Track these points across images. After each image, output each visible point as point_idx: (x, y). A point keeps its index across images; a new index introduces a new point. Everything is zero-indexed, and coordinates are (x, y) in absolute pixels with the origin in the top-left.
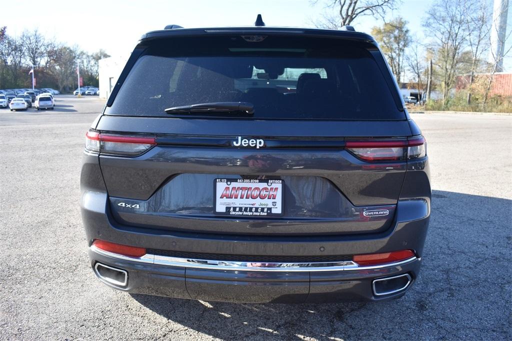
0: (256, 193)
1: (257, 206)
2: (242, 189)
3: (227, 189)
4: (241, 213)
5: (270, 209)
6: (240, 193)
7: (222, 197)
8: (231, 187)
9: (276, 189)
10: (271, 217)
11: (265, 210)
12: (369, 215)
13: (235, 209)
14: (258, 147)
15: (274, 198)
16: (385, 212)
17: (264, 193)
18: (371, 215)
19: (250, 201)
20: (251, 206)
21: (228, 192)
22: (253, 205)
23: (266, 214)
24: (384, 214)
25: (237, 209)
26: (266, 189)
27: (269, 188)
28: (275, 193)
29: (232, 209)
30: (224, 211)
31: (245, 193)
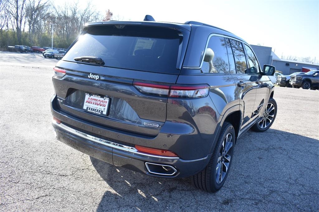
0: (99, 103)
1: (98, 109)
2: (95, 100)
3: (89, 98)
4: (91, 111)
5: (102, 112)
6: (93, 101)
7: (86, 102)
8: (90, 98)
9: (107, 102)
10: (102, 115)
11: (100, 112)
12: (146, 125)
13: (90, 108)
14: (96, 79)
15: (105, 107)
16: (156, 125)
17: (102, 103)
18: (148, 125)
19: (96, 106)
20: (96, 109)
21: (89, 100)
22: (97, 108)
23: (100, 113)
24: (155, 126)
25: (91, 109)
26: (102, 101)
27: (104, 101)
28: (105, 104)
29: (88, 109)
30: (86, 109)
31: (95, 102)
